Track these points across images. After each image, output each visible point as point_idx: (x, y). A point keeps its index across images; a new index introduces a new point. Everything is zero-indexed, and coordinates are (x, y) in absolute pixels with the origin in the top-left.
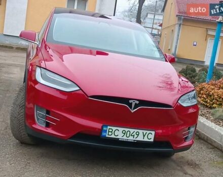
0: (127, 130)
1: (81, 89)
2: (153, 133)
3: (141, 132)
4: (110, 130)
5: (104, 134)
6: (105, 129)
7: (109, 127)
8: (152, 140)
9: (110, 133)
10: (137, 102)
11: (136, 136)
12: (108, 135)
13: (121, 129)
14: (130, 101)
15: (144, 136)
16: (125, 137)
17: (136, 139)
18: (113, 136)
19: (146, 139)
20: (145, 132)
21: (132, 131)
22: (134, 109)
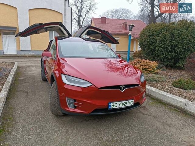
0: (121, 102)
1: (93, 85)
2: (133, 100)
3: (127, 101)
4: (113, 105)
5: (109, 107)
6: (110, 104)
7: (112, 103)
8: (133, 104)
9: (113, 106)
10: (124, 86)
11: (125, 104)
12: (112, 107)
13: (118, 103)
14: (121, 87)
15: (129, 103)
16: (120, 107)
17: (126, 106)
18: (114, 107)
19: (130, 105)
20: (129, 101)
21: (123, 102)
22: (123, 90)
